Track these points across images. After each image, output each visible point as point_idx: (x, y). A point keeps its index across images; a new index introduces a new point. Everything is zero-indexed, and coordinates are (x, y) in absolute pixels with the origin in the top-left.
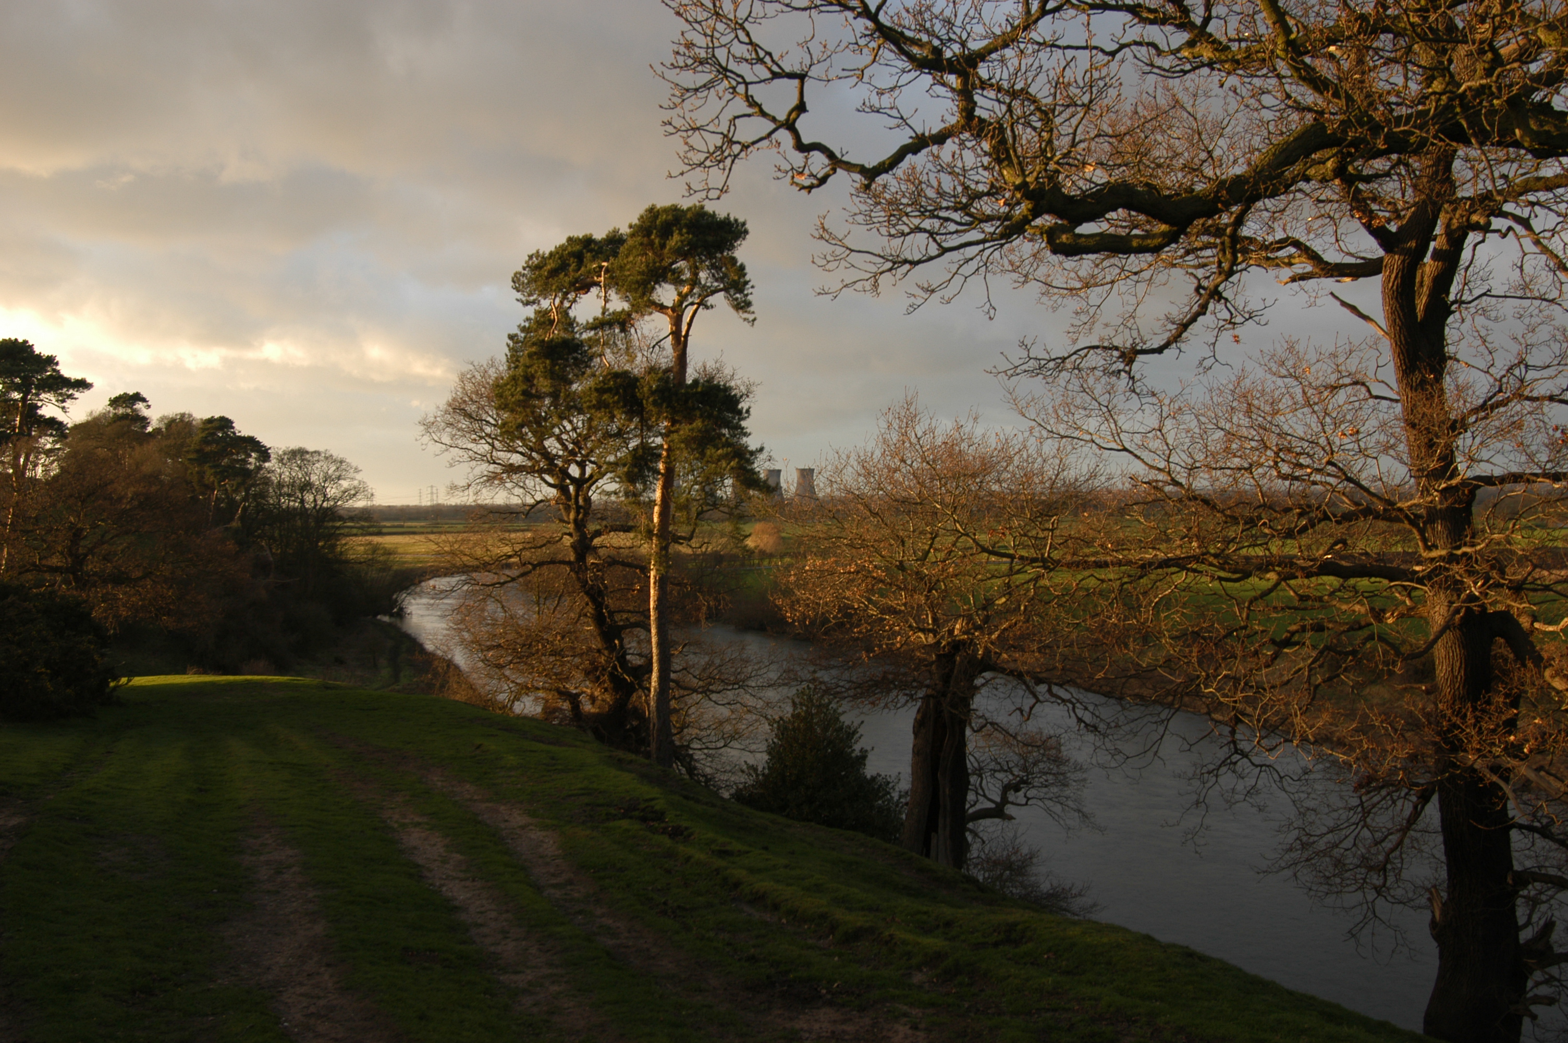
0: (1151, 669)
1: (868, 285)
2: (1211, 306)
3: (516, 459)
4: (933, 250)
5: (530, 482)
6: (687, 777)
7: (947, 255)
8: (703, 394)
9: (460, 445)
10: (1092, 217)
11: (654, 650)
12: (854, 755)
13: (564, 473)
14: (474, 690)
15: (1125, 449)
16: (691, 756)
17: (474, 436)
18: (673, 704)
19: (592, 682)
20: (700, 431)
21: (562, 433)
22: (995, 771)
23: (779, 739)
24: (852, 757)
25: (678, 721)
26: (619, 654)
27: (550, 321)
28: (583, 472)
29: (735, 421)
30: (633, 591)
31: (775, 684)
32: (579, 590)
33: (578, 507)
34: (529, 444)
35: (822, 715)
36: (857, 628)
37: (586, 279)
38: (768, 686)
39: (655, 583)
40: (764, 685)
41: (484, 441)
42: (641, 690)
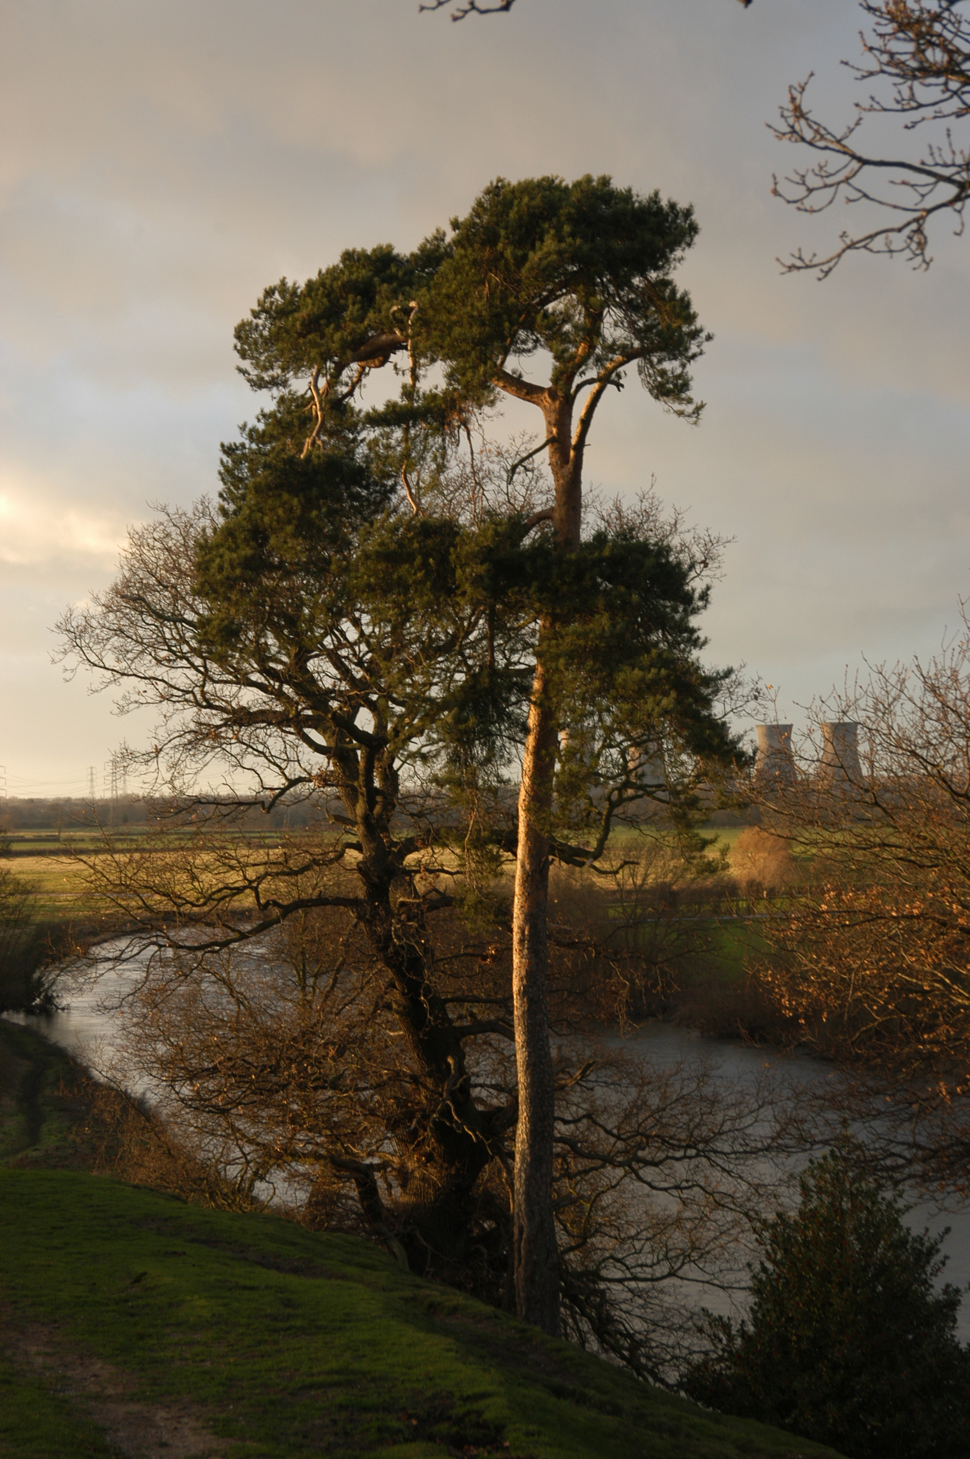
5: (279, 741)
8: (613, 562)
9: (140, 671)
11: (521, 1078)
12: (930, 1298)
13: (347, 726)
16: (602, 1293)
18: (562, 1186)
19: (401, 1141)
20: (605, 635)
21: (340, 646)
23: (774, 1262)
24: (926, 1304)
25: (573, 1223)
26: (455, 1084)
27: (306, 420)
28: (380, 726)
29: (677, 617)
30: (485, 958)
31: (768, 1149)
32: (374, 955)
33: (372, 792)
34: (272, 665)
35: (863, 1215)
36: (929, 1033)
37: (379, 335)
38: (755, 1152)
39: (521, 942)
40: (748, 1149)
41: (184, 663)
42: (497, 1159)
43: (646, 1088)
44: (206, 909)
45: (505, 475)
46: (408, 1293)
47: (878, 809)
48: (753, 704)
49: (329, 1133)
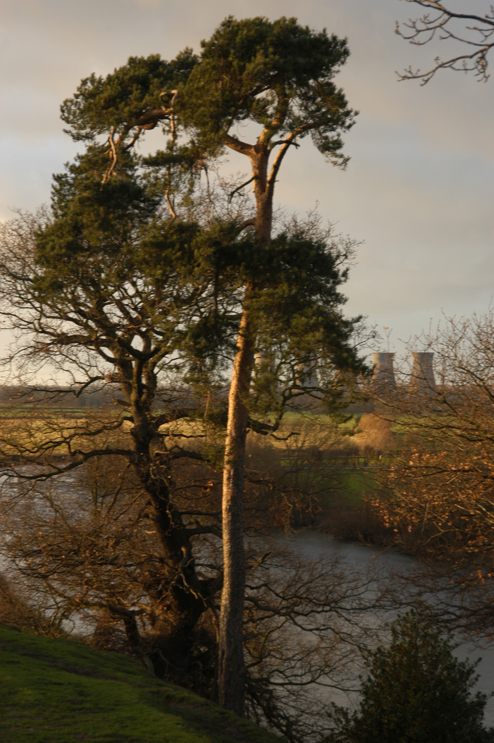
5: (85, 354)
8: (290, 252)
9: (2, 309)
11: (226, 561)
12: (468, 701)
13: (126, 346)
16: (271, 692)
17: (16, 299)
18: (249, 627)
19: (152, 597)
20: (285, 296)
21: (124, 298)
23: (376, 676)
24: (466, 703)
25: (255, 649)
26: (186, 564)
27: (106, 161)
28: (147, 346)
29: (329, 285)
30: (206, 488)
31: (374, 607)
32: (139, 485)
33: (141, 387)
34: (82, 308)
35: (430, 649)
36: (472, 540)
37: (152, 110)
38: (366, 609)
39: (228, 479)
40: (362, 606)
41: (29, 305)
42: (210, 609)
43: (301, 569)
44: (38, 454)
45: (226, 198)
46: (154, 689)
47: (445, 405)
48: (372, 340)
49: (108, 591)
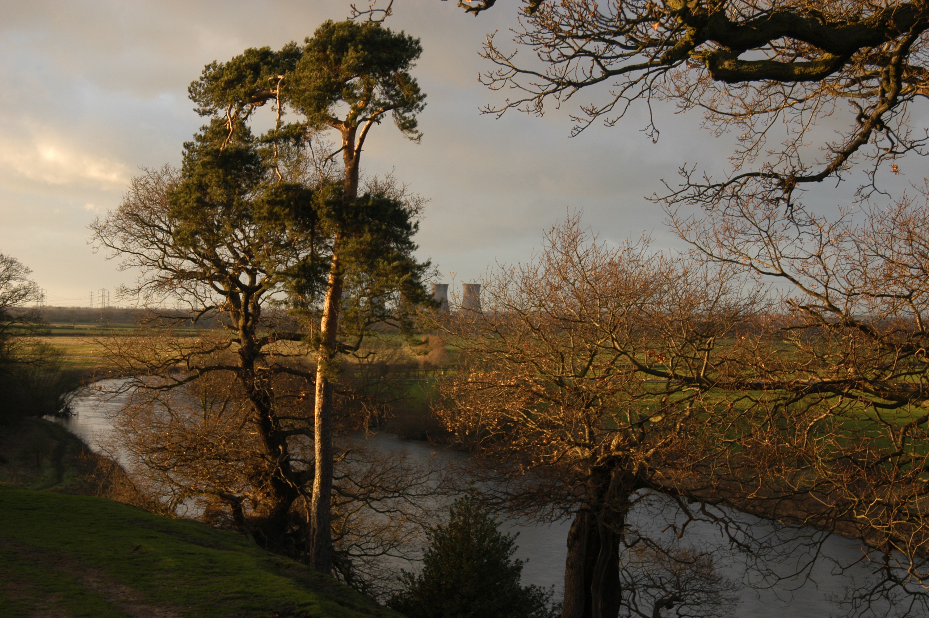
0: (804, 491)
1: (532, 105)
2: (872, 136)
3: (188, 265)
4: (598, 73)
5: (202, 288)
6: (345, 583)
7: (611, 78)
8: (373, 208)
9: (132, 250)
10: (756, 44)
11: (317, 457)
12: (509, 566)
13: (235, 281)
14: (138, 492)
15: (783, 274)
16: (350, 561)
17: (145, 241)
18: (334, 510)
19: (254, 486)
20: (369, 244)
21: (234, 241)
22: (648, 587)
23: (436, 548)
24: (507, 568)
25: (337, 528)
26: (282, 459)
27: (225, 132)
28: (253, 280)
29: (404, 236)
30: (299, 398)
31: (434, 493)
32: (245, 395)
33: (247, 314)
34: (200, 250)
35: (479, 526)
36: (515, 441)
37: (262, 91)
38: (427, 495)
39: (320, 391)
40: (425, 493)
41: (155, 247)
42: (302, 496)
43: (375, 463)
46: (266, 558)
49: (218, 481)
